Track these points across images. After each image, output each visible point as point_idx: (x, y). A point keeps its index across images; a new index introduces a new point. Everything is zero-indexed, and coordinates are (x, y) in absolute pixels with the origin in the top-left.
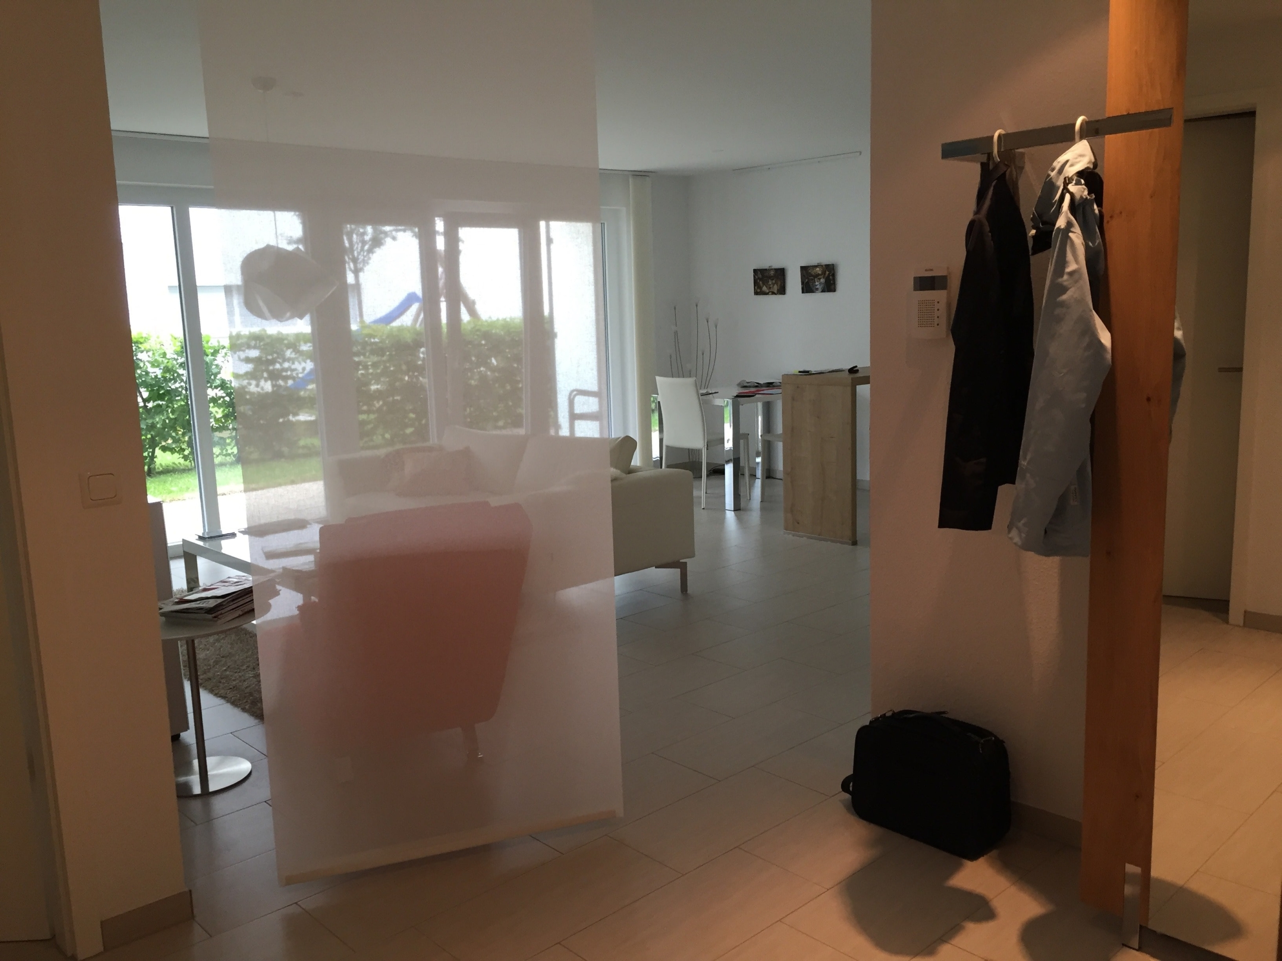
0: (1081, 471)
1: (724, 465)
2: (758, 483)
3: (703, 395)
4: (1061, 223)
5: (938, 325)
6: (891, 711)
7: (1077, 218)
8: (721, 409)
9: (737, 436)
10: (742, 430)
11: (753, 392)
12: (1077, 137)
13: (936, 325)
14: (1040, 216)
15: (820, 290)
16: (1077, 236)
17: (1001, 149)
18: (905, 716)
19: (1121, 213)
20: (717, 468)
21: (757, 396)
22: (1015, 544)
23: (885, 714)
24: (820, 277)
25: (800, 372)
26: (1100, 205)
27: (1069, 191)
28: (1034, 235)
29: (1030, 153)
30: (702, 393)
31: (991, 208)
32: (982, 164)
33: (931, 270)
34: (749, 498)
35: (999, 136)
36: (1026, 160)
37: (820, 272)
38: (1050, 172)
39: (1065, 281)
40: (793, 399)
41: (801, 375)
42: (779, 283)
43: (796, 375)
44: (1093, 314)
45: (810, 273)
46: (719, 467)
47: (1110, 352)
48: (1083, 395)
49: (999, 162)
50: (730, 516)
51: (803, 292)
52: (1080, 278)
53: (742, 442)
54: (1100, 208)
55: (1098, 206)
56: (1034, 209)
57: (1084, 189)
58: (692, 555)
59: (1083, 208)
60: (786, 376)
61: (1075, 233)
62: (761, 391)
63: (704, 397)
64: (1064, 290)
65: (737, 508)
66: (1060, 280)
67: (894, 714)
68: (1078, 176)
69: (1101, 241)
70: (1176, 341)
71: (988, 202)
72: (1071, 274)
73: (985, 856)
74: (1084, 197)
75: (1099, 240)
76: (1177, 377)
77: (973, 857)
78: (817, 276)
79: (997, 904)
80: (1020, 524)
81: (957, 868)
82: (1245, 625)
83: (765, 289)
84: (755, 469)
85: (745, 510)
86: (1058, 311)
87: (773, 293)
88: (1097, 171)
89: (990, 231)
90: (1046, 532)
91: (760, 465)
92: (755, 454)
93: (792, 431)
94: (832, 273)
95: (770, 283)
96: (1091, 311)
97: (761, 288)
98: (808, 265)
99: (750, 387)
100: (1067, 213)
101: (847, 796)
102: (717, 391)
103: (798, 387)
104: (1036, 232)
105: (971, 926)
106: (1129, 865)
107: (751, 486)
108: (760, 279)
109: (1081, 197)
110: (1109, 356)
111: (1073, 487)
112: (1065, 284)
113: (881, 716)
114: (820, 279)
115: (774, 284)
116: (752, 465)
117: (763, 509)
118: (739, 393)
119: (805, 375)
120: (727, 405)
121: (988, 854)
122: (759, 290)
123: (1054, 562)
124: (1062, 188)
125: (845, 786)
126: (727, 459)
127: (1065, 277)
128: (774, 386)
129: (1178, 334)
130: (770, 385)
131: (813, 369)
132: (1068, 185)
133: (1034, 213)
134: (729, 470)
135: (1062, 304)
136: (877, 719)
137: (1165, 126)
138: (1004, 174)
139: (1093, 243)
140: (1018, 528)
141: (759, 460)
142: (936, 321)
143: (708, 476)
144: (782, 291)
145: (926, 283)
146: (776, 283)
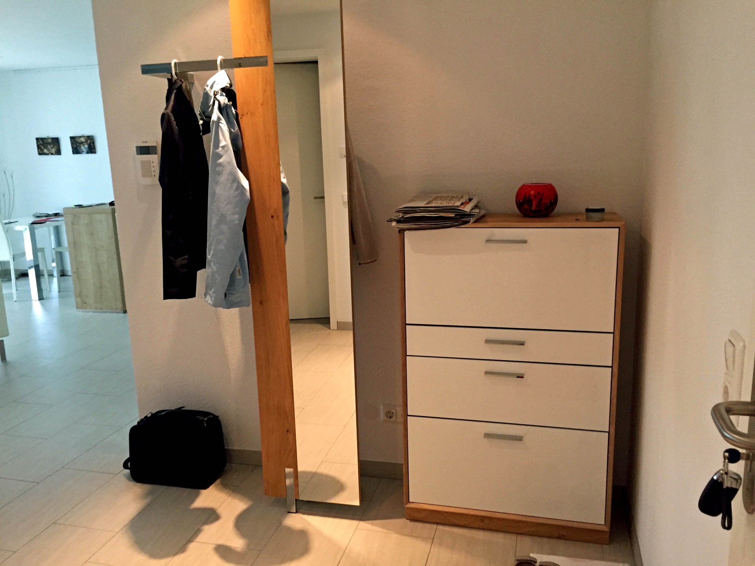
0: (241, 258)
1: (28, 270)
2: (55, 280)
3: (6, 224)
4: (214, 117)
5: (154, 176)
6: (150, 413)
7: (224, 116)
8: (21, 232)
9: (35, 250)
10: (39, 246)
11: (44, 220)
12: (219, 68)
13: (153, 176)
14: (204, 113)
15: (85, 152)
16: (224, 125)
17: (177, 71)
18: (159, 414)
19: (247, 113)
20: (24, 272)
21: (47, 222)
22: (210, 304)
23: (147, 416)
24: (84, 144)
25: (75, 206)
26: (235, 108)
27: (217, 99)
28: (202, 123)
29: (195, 74)
30: (5, 223)
31: (173, 107)
32: (168, 79)
33: (146, 142)
34: (49, 290)
35: (175, 64)
36: (195, 78)
37: (84, 141)
38: (206, 87)
39: (220, 151)
40: (72, 224)
41: (76, 208)
42: (56, 147)
43: (73, 208)
44: (237, 170)
45: (77, 141)
46: (25, 272)
47: (249, 191)
48: (237, 216)
49: (177, 79)
50: (36, 305)
51: (73, 153)
52: (228, 149)
53: (39, 254)
54: (235, 110)
55: (234, 109)
56: (199, 108)
57: (226, 98)
58: (7, 335)
59: (226, 110)
60: (66, 209)
61: (223, 124)
62: (50, 219)
63: (7, 225)
64: (220, 156)
65: (41, 298)
66: (217, 151)
67: (152, 415)
68: (222, 91)
69: (238, 128)
70: (283, 185)
71: (172, 103)
72: (223, 147)
73: (213, 484)
74: (226, 103)
75: (237, 128)
76: (286, 204)
77: (206, 487)
78: (82, 143)
79: (220, 511)
80: (211, 292)
81: (197, 495)
82: (338, 329)
83: (45, 151)
84: (52, 271)
85: (48, 298)
86: (218, 169)
87: (52, 154)
88: (232, 88)
89: (174, 121)
90: (225, 295)
91: (56, 268)
92: (51, 261)
93: (75, 245)
94: (92, 141)
95: (49, 147)
96: (236, 168)
97: (42, 150)
98: (75, 136)
99: (42, 217)
100: (217, 112)
101: (128, 471)
102: (17, 221)
103: (75, 216)
104: (203, 122)
105: (206, 528)
106: (287, 469)
107: (50, 283)
108: (42, 145)
109: (224, 103)
110: (248, 194)
111: (237, 268)
112: (221, 153)
113: (144, 418)
114: (84, 145)
115: (52, 148)
116: (49, 268)
117: (60, 297)
118: (34, 221)
119: (78, 208)
120: (26, 229)
121: (215, 483)
122: (41, 152)
123: (235, 311)
124: (213, 97)
125: (125, 466)
126: (29, 266)
127: (220, 149)
128: (59, 216)
129: (284, 181)
130: (56, 215)
131: (84, 204)
132: (216, 96)
133: (200, 111)
134: (32, 273)
135: (220, 165)
136: (142, 420)
137: (265, 66)
138: (181, 86)
139: (234, 129)
140: (210, 295)
141: (54, 265)
142: (153, 174)
143: (17, 278)
144: (58, 152)
145: (144, 150)
146: (53, 147)
